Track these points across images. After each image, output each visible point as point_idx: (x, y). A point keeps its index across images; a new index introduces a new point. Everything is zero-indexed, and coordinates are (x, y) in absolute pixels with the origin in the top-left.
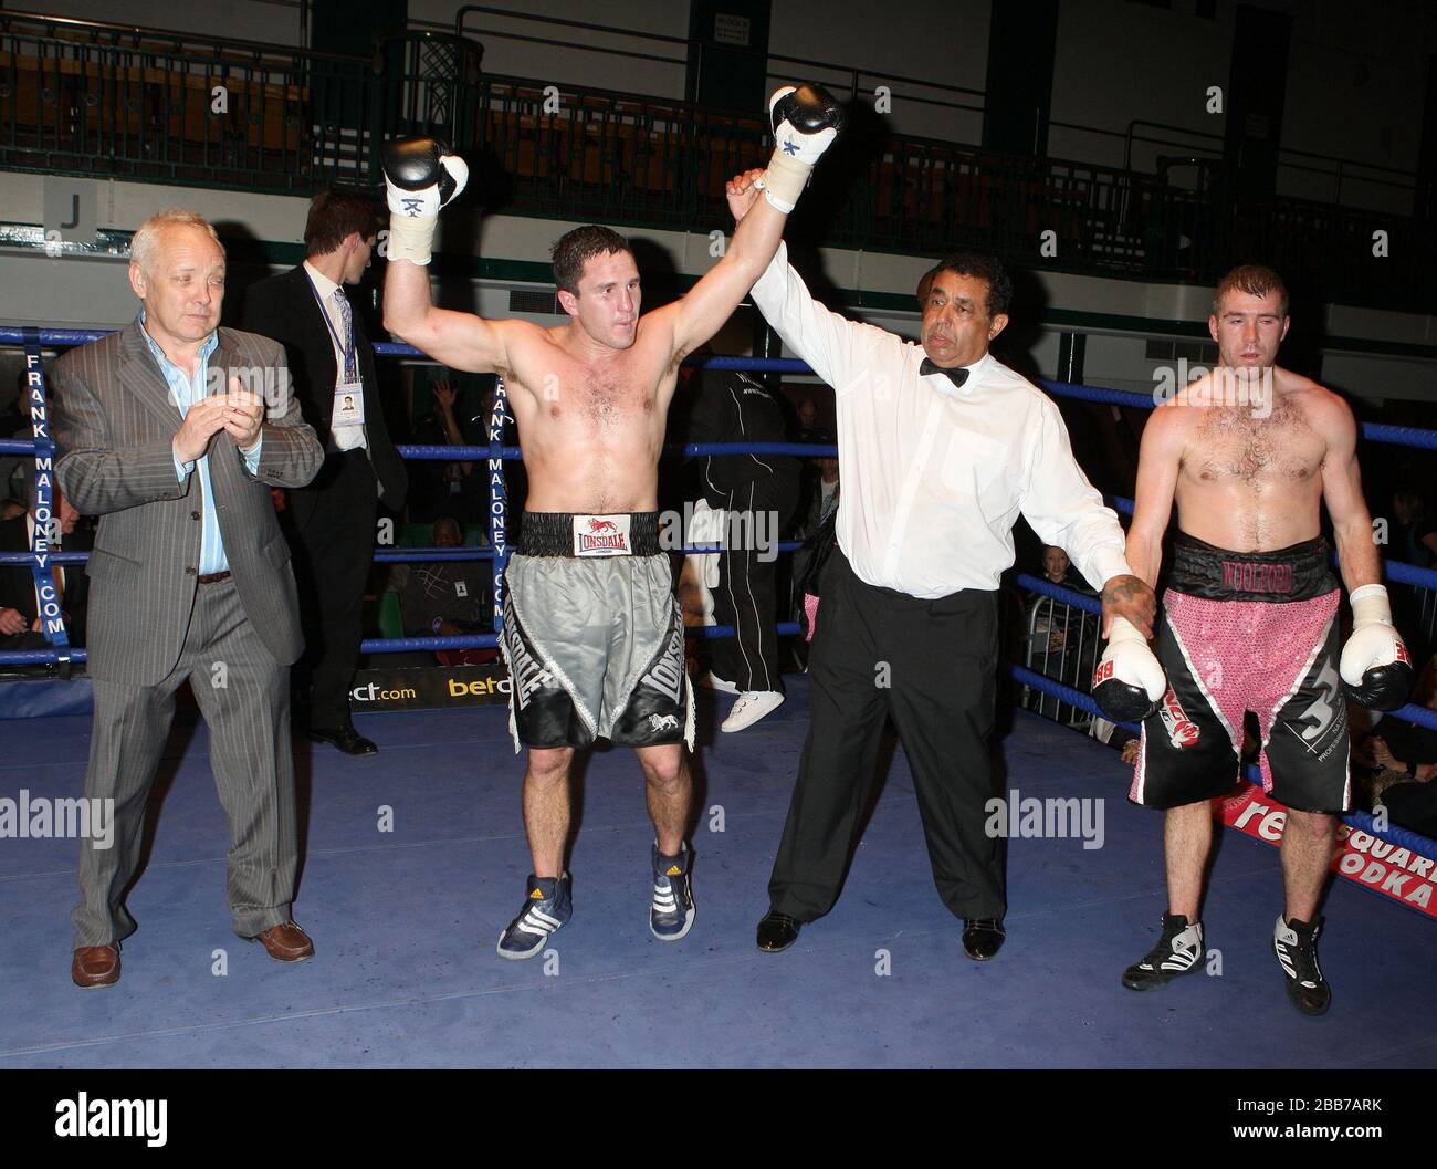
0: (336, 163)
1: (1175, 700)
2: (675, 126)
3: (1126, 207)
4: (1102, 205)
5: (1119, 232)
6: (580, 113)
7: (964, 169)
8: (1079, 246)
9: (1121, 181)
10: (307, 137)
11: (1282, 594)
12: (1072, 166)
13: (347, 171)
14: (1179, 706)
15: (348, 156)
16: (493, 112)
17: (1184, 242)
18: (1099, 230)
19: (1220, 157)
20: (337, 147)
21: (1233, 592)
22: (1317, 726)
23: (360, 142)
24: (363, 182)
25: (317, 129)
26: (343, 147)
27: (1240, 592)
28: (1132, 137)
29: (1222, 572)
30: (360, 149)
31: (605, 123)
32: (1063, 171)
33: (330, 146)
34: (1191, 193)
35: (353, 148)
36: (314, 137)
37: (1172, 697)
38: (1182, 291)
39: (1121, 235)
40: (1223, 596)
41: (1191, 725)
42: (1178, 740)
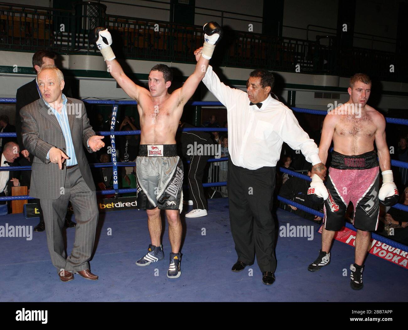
0: (61, 43)
1: (332, 198)
2: (167, 30)
3: (307, 51)
4: (300, 51)
5: (305, 59)
6: (137, 26)
7: (257, 41)
8: (293, 64)
9: (305, 43)
10: (52, 35)
11: (362, 167)
12: (290, 39)
13: (65, 46)
14: (333, 200)
15: (65, 41)
16: (110, 26)
17: (325, 62)
18: (299, 59)
19: (335, 35)
20: (62, 38)
21: (348, 167)
22: (369, 207)
23: (68, 36)
24: (70, 49)
25: (55, 33)
26: (64, 38)
27: (350, 167)
28: (308, 30)
29: (344, 161)
30: (69, 39)
31: (145, 29)
32: (287, 41)
33: (59, 38)
34: (327, 47)
35: (67, 39)
36: (54, 35)
37: (331, 197)
38: (325, 77)
39: (306, 60)
40: (344, 168)
41: (336, 205)
42: (333, 210)
